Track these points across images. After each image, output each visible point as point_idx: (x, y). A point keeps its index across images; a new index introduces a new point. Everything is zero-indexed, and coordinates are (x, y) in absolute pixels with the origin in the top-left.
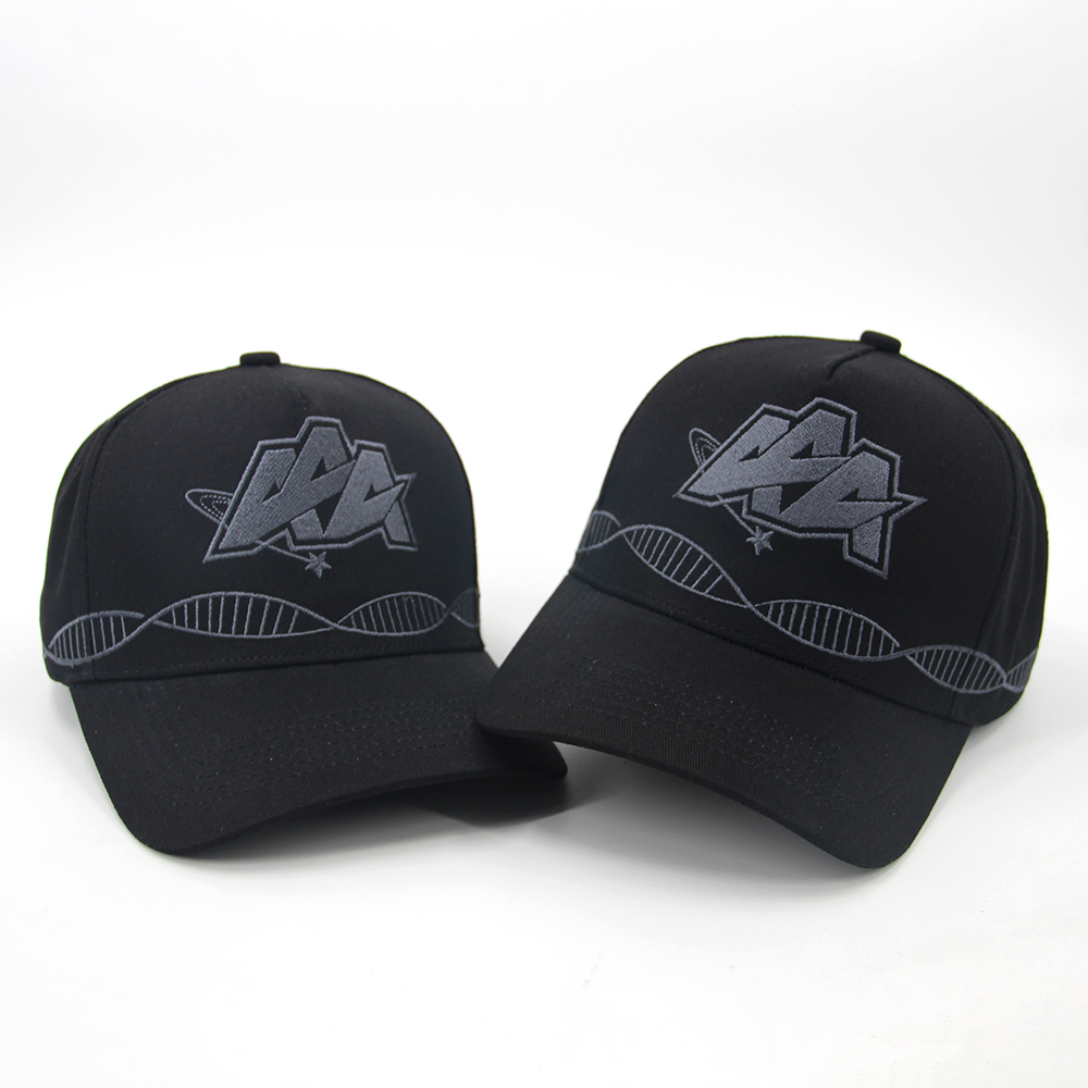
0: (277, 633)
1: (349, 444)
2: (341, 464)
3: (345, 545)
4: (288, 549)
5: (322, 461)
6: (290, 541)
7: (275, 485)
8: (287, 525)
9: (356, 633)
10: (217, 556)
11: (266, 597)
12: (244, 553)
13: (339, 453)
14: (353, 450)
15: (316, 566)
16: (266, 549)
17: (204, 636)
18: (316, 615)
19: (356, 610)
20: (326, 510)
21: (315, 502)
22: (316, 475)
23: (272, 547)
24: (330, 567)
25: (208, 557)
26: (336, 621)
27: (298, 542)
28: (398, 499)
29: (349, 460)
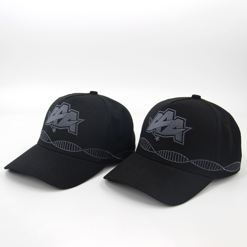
2: (65, 113)
5: (62, 111)
15: (54, 131)
21: (58, 119)
22: (60, 114)
24: (56, 132)
26: (52, 142)
27: (53, 125)
28: (76, 123)
29: (68, 112)
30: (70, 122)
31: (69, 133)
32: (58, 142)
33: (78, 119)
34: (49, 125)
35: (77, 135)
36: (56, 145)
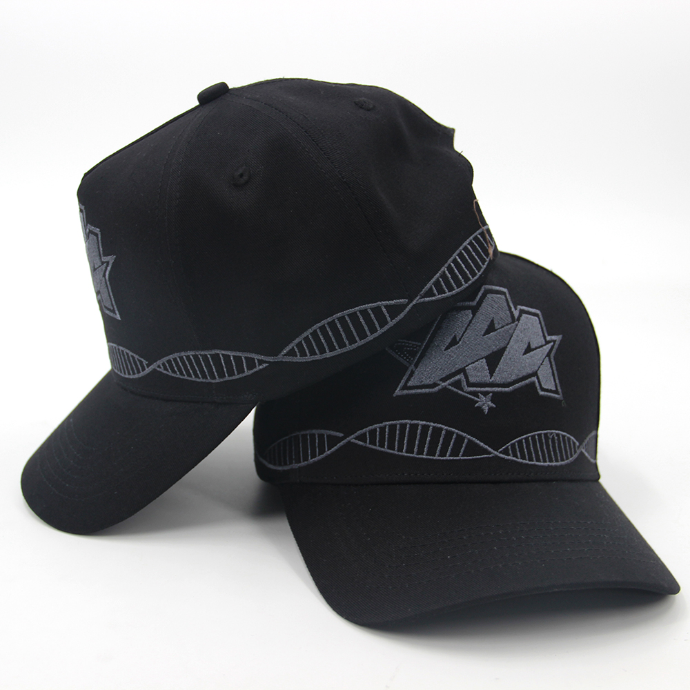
0: (450, 456)
1: (513, 309)
2: (507, 325)
3: (507, 389)
4: (462, 390)
5: (492, 321)
6: (464, 383)
7: (455, 337)
8: (462, 371)
9: (513, 461)
10: (405, 392)
11: (443, 426)
12: (427, 390)
13: (504, 315)
14: (516, 314)
15: (484, 404)
16: (445, 389)
17: (391, 454)
18: (482, 444)
19: (513, 442)
20: (493, 360)
21: (485, 354)
22: (487, 332)
23: (450, 387)
24: (494, 406)
25: (398, 392)
26: (497, 450)
27: (470, 385)
28: (548, 355)
29: (513, 322)
30: (532, 353)
31: (542, 396)
35: (561, 396)
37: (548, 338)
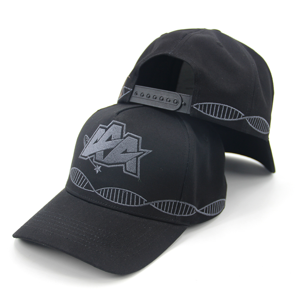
2: (117, 139)
3: (108, 166)
5: (111, 136)
6: (94, 159)
7: (97, 139)
8: (95, 154)
9: (100, 196)
13: (118, 135)
14: (125, 135)
15: (97, 170)
18: (91, 185)
19: (103, 188)
21: (104, 149)
22: (108, 140)
23: (90, 159)
24: (101, 171)
26: (96, 189)
27: (95, 160)
28: (137, 157)
29: (121, 138)
30: (126, 154)
31: (125, 174)
32: (106, 190)
33: (139, 150)
34: (88, 159)
35: (138, 177)
36: (102, 194)
37: (140, 150)
